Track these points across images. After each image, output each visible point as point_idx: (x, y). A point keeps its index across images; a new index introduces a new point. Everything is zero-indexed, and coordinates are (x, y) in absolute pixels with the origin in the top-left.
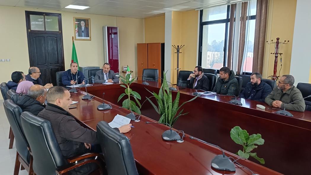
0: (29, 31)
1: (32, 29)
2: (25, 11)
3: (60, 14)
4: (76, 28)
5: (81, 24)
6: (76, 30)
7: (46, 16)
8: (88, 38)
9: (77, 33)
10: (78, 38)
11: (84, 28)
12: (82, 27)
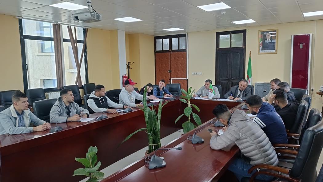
0: (218, 49)
1: (220, 47)
2: (216, 33)
3: (246, 30)
4: (260, 42)
5: (267, 37)
6: (260, 44)
7: (232, 34)
8: (274, 51)
9: (261, 47)
10: (261, 52)
11: (269, 40)
12: (268, 40)
